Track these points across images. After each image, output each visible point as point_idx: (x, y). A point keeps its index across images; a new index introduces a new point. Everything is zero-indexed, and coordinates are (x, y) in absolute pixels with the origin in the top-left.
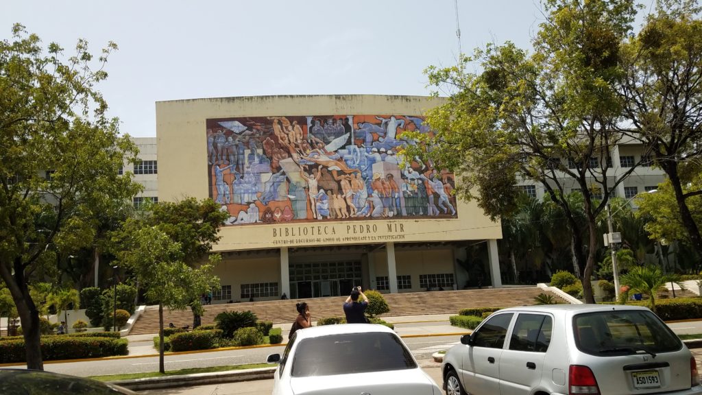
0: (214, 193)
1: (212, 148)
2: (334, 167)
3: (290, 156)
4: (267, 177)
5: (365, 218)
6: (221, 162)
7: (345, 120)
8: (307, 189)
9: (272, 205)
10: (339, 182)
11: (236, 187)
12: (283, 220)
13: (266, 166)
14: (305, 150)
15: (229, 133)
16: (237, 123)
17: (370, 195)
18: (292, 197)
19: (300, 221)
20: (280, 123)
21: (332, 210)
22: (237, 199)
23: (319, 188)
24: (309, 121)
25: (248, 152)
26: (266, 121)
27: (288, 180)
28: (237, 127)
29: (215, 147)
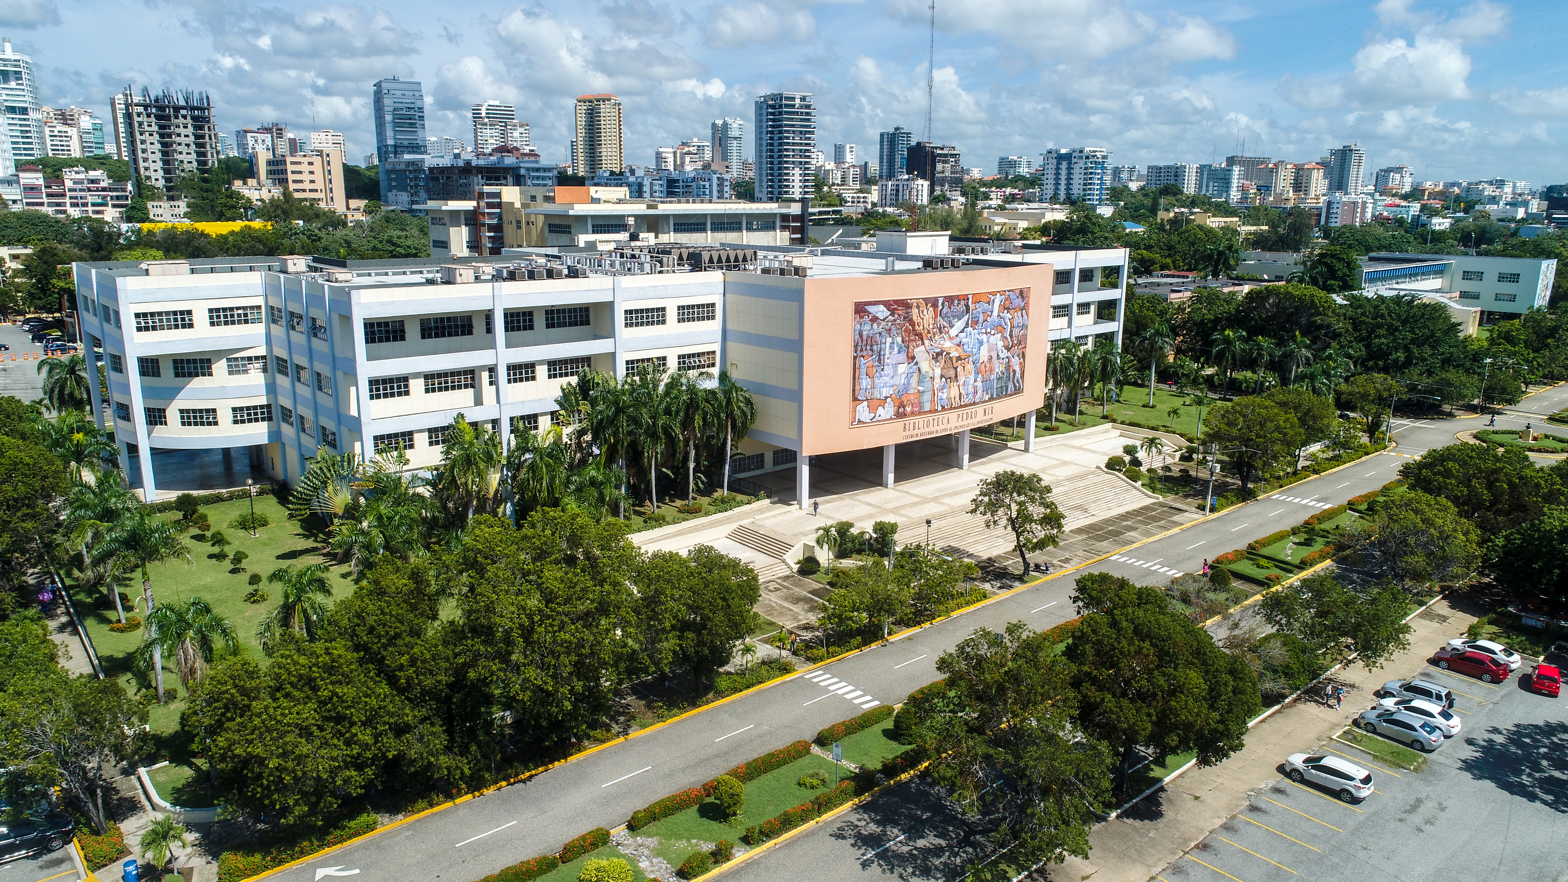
0: (857, 387)
1: (857, 337)
2: (955, 354)
3: (923, 344)
4: (902, 368)
5: (971, 405)
6: (864, 353)
7: (966, 298)
8: (932, 378)
9: (904, 399)
10: (956, 369)
11: (877, 381)
12: (913, 413)
13: (903, 357)
14: (934, 335)
15: (875, 319)
16: (882, 307)
17: (975, 381)
18: (921, 388)
19: (926, 413)
20: (918, 307)
21: (949, 398)
22: (877, 395)
23: (942, 376)
24: (941, 301)
25: (889, 340)
26: (905, 304)
27: (919, 370)
28: (881, 312)
29: (861, 336)
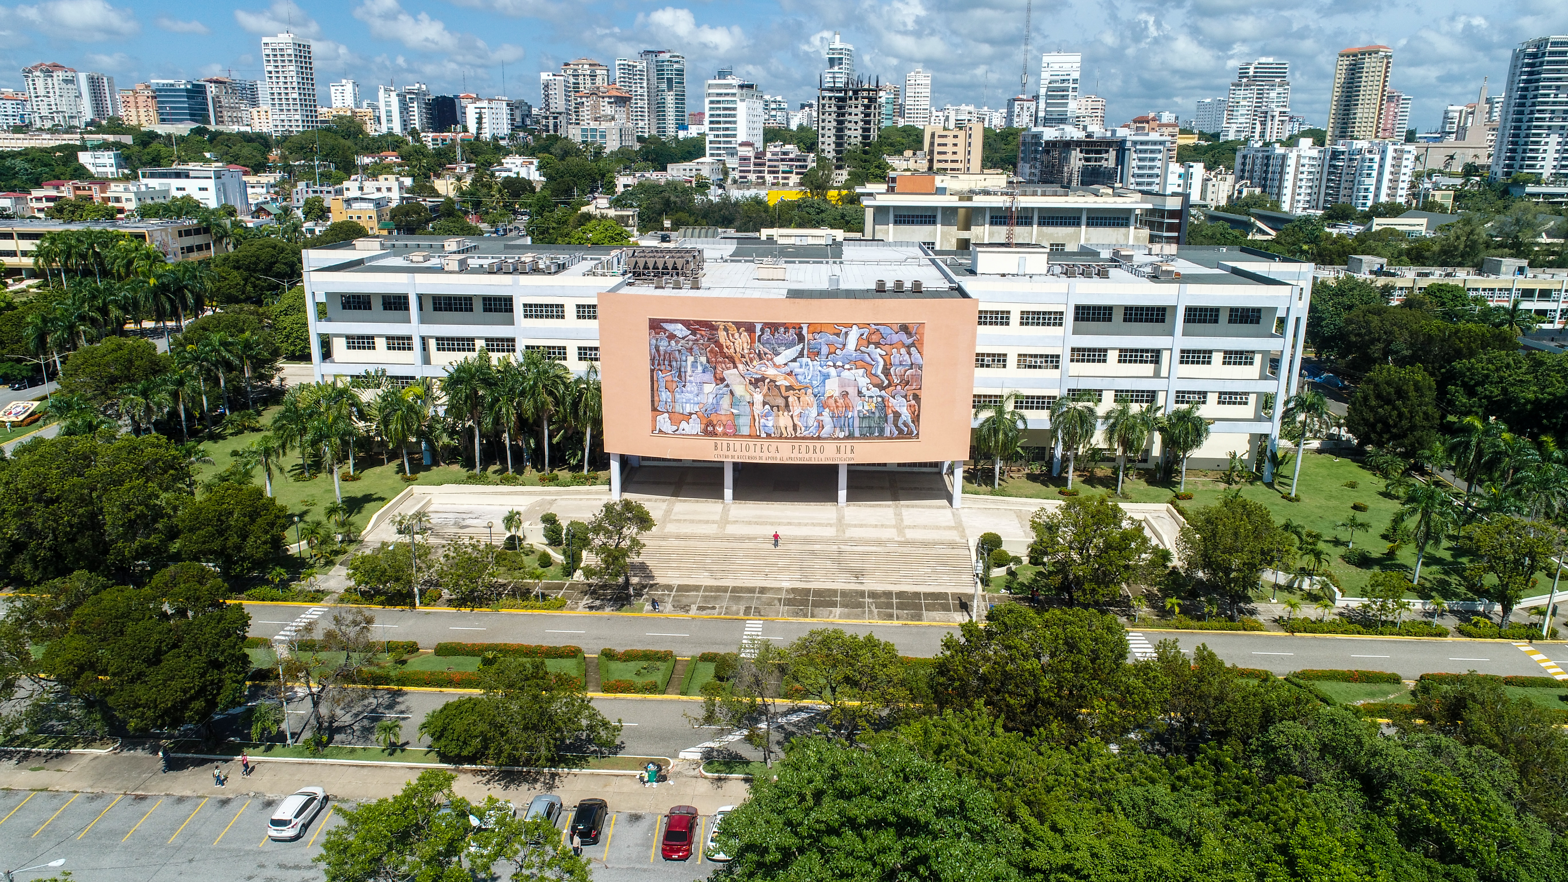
0: (656, 398)
1: (654, 351)
2: (782, 382)
3: (735, 367)
4: (709, 388)
5: (812, 438)
6: (663, 368)
7: (798, 328)
8: (751, 404)
9: (714, 418)
10: (786, 398)
11: (677, 396)
12: (725, 434)
13: (709, 376)
14: (751, 360)
15: (672, 337)
16: (680, 326)
17: (820, 414)
18: (735, 411)
19: (743, 436)
20: (726, 329)
21: (777, 427)
22: (678, 409)
23: (765, 403)
24: (758, 327)
25: (691, 359)
26: (710, 326)
27: (732, 393)
28: (680, 330)
29: (658, 351)
